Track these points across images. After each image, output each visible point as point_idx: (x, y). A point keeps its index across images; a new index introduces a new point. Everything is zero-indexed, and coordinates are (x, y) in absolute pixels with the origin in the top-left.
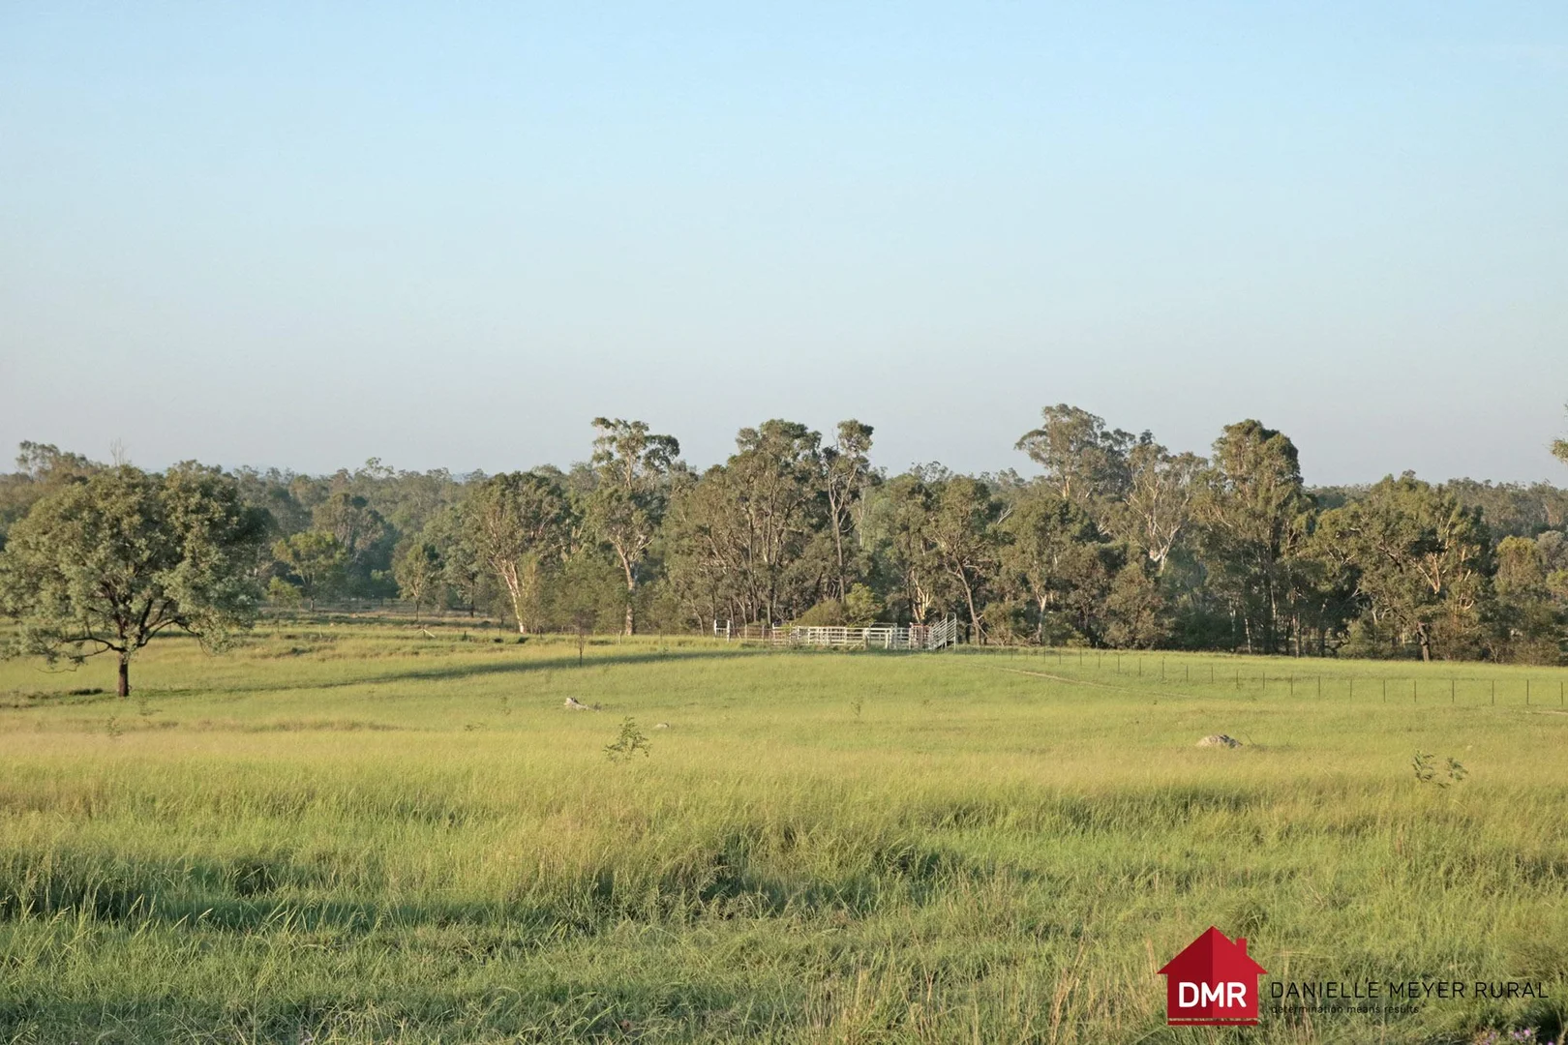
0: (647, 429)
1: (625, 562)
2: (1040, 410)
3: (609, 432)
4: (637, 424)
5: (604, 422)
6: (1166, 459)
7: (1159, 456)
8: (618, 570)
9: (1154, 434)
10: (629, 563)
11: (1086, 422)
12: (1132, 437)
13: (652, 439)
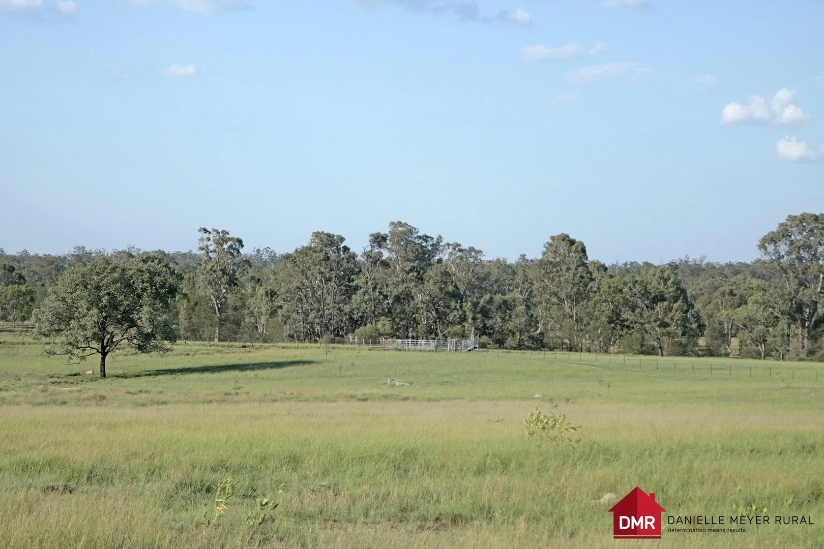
0: (229, 234)
1: (215, 303)
2: (388, 224)
3: (207, 235)
4: (223, 231)
5: (205, 231)
6: (460, 250)
7: (457, 249)
8: (212, 307)
9: (443, 237)
10: (217, 304)
11: (411, 231)
12: (432, 239)
13: (230, 239)
